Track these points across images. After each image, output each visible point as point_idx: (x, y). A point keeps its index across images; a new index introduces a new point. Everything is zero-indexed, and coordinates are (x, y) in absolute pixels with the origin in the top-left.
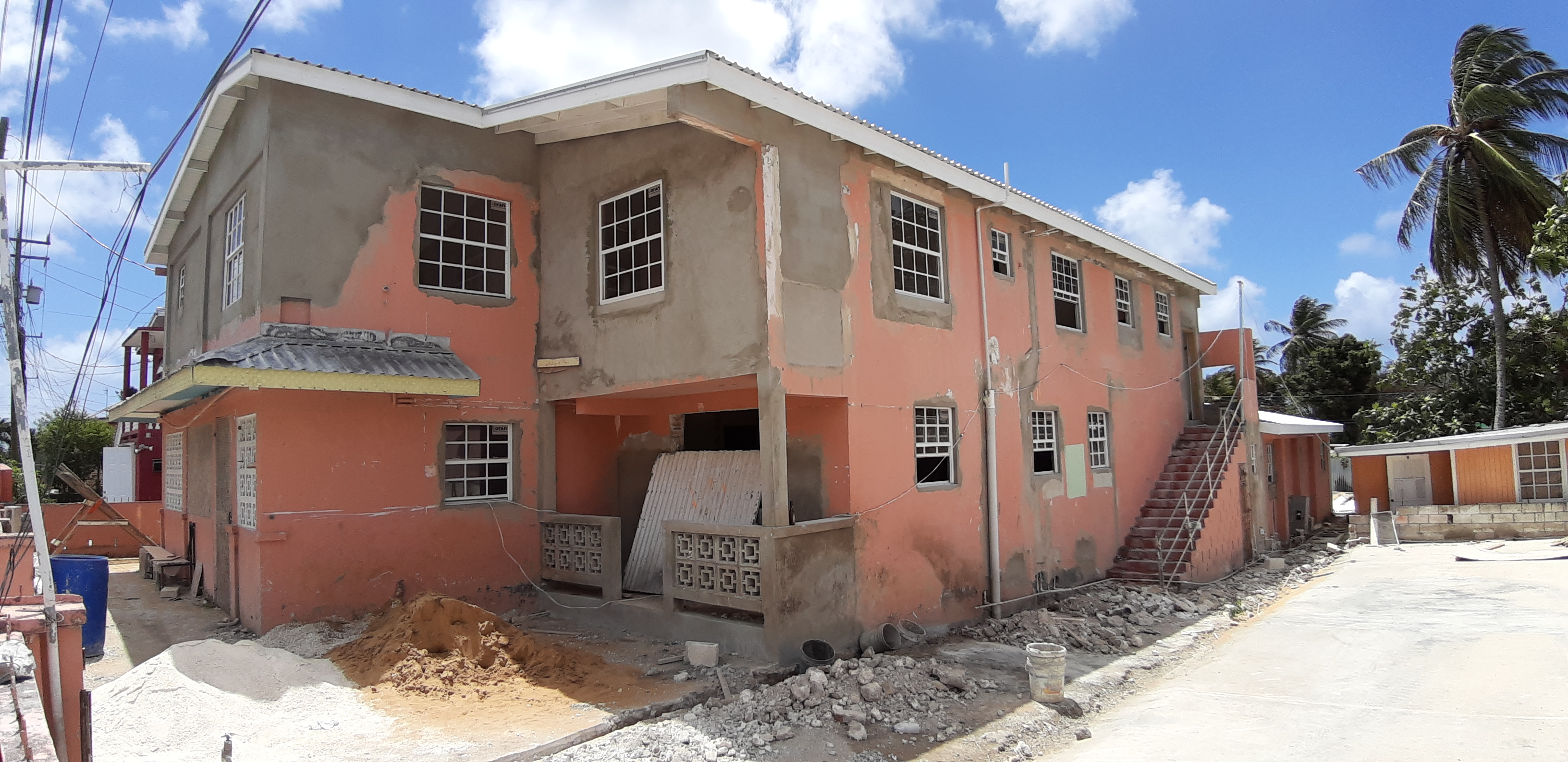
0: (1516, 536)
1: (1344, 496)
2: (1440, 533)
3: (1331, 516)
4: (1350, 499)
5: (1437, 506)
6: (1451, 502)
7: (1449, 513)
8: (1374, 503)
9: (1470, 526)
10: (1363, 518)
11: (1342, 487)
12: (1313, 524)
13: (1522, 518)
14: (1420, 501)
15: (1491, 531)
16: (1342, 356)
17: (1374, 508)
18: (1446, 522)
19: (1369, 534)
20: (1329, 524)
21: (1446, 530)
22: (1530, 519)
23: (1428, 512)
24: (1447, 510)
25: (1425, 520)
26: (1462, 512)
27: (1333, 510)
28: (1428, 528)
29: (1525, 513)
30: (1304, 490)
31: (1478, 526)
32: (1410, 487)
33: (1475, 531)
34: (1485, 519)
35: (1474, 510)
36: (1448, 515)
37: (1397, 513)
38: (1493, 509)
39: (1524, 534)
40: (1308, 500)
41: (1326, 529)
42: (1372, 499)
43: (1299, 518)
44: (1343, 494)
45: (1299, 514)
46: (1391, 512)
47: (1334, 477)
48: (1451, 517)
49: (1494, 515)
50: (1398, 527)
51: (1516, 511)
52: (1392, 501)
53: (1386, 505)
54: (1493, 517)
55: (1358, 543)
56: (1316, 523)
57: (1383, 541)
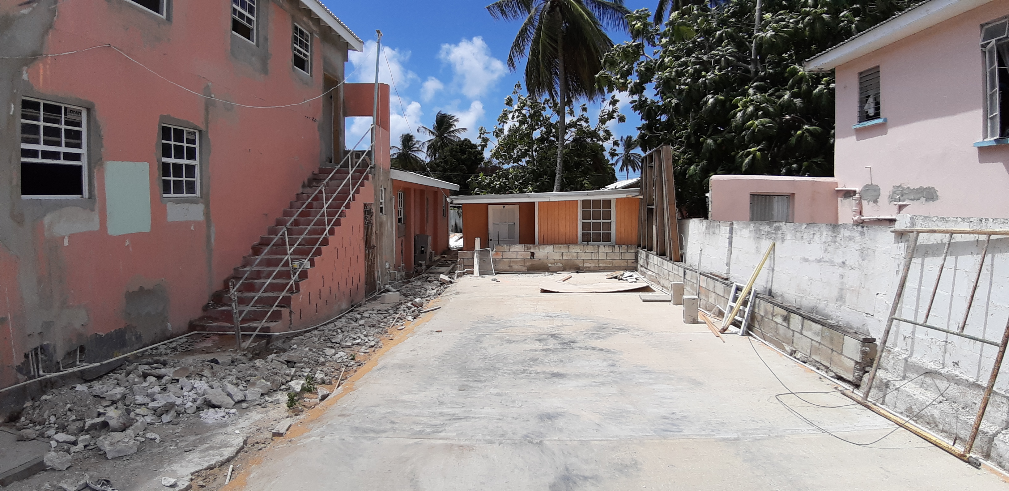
0: (578, 270)
1: (458, 235)
2: (525, 266)
3: (448, 250)
4: (461, 238)
5: (523, 245)
6: (534, 243)
7: (532, 251)
8: (477, 241)
9: (545, 261)
10: (469, 253)
11: (457, 230)
12: (433, 256)
13: (583, 256)
14: (511, 241)
15: (561, 265)
16: (463, 152)
17: (477, 247)
18: (529, 257)
19: (473, 266)
20: (446, 256)
21: (529, 264)
22: (588, 256)
23: (516, 250)
24: (530, 249)
25: (514, 256)
26: (541, 250)
27: (449, 245)
28: (516, 262)
29: (585, 252)
30: (429, 231)
31: (552, 261)
32: (504, 230)
33: (549, 265)
34: (557, 256)
35: (549, 249)
36: (531, 252)
37: (494, 250)
38: (564, 249)
39: (584, 268)
40: (430, 238)
41: (443, 259)
42: (476, 238)
43: (422, 252)
44: (457, 234)
45: (423, 249)
46: (490, 249)
47: (451, 223)
48: (533, 254)
49: (564, 253)
50: (495, 261)
51: (579, 251)
52: (491, 240)
53: (485, 244)
54: (562, 255)
55: (464, 273)
56: (436, 255)
57: (482, 273)
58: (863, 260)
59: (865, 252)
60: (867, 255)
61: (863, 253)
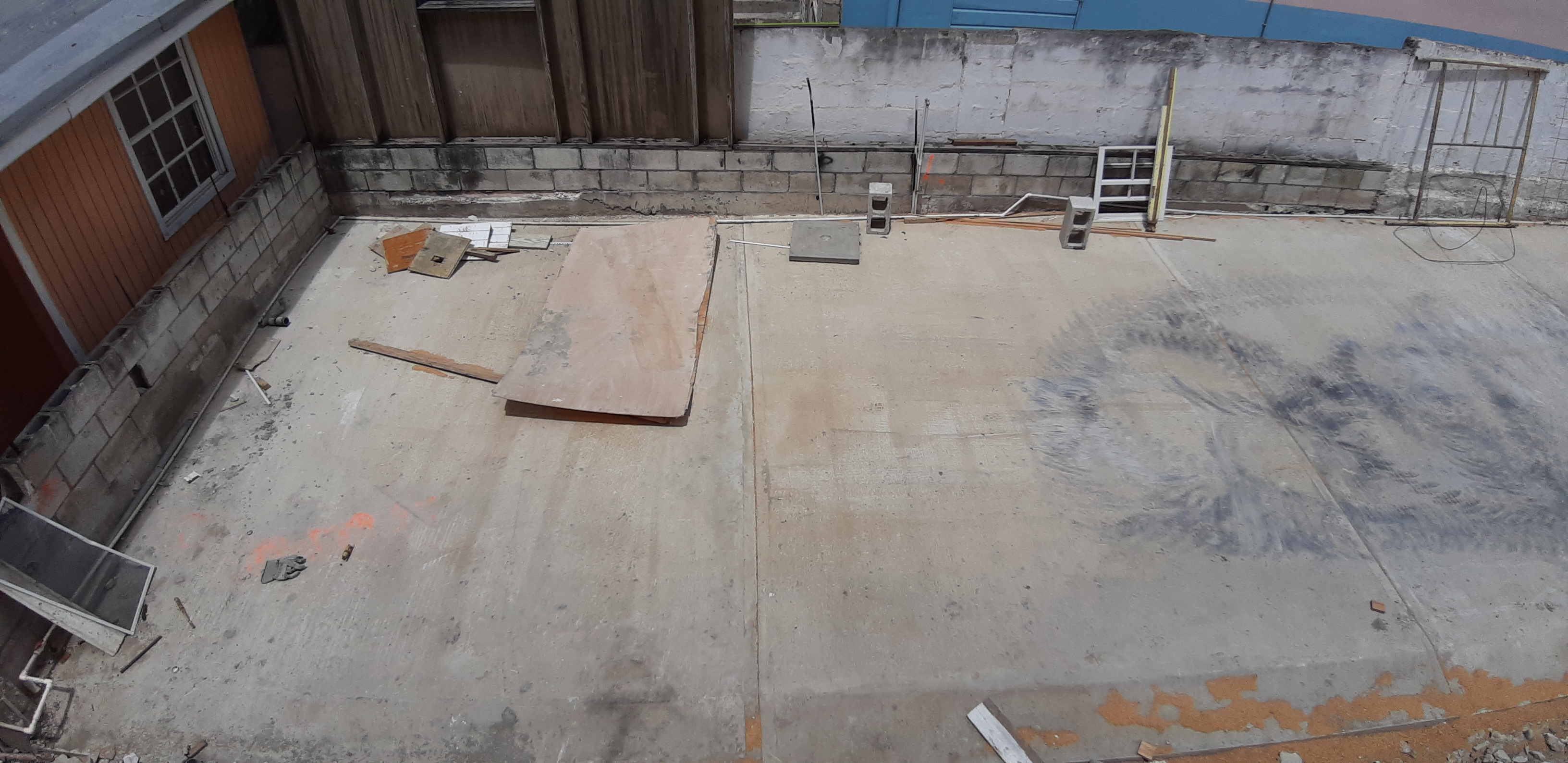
29: (242, 244)
58: (1360, 87)
59: (1365, 78)
60: (1368, 81)
61: (1362, 80)
